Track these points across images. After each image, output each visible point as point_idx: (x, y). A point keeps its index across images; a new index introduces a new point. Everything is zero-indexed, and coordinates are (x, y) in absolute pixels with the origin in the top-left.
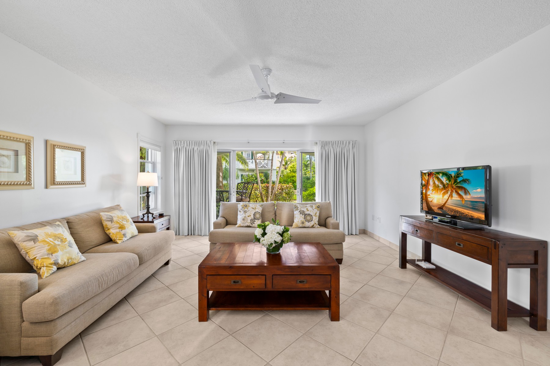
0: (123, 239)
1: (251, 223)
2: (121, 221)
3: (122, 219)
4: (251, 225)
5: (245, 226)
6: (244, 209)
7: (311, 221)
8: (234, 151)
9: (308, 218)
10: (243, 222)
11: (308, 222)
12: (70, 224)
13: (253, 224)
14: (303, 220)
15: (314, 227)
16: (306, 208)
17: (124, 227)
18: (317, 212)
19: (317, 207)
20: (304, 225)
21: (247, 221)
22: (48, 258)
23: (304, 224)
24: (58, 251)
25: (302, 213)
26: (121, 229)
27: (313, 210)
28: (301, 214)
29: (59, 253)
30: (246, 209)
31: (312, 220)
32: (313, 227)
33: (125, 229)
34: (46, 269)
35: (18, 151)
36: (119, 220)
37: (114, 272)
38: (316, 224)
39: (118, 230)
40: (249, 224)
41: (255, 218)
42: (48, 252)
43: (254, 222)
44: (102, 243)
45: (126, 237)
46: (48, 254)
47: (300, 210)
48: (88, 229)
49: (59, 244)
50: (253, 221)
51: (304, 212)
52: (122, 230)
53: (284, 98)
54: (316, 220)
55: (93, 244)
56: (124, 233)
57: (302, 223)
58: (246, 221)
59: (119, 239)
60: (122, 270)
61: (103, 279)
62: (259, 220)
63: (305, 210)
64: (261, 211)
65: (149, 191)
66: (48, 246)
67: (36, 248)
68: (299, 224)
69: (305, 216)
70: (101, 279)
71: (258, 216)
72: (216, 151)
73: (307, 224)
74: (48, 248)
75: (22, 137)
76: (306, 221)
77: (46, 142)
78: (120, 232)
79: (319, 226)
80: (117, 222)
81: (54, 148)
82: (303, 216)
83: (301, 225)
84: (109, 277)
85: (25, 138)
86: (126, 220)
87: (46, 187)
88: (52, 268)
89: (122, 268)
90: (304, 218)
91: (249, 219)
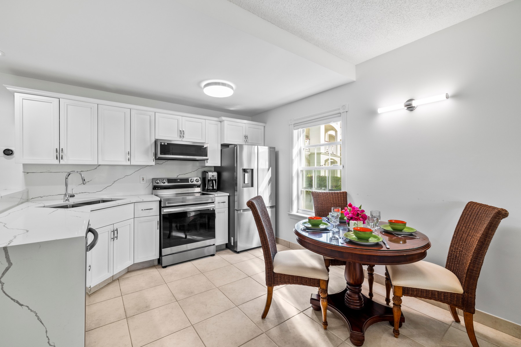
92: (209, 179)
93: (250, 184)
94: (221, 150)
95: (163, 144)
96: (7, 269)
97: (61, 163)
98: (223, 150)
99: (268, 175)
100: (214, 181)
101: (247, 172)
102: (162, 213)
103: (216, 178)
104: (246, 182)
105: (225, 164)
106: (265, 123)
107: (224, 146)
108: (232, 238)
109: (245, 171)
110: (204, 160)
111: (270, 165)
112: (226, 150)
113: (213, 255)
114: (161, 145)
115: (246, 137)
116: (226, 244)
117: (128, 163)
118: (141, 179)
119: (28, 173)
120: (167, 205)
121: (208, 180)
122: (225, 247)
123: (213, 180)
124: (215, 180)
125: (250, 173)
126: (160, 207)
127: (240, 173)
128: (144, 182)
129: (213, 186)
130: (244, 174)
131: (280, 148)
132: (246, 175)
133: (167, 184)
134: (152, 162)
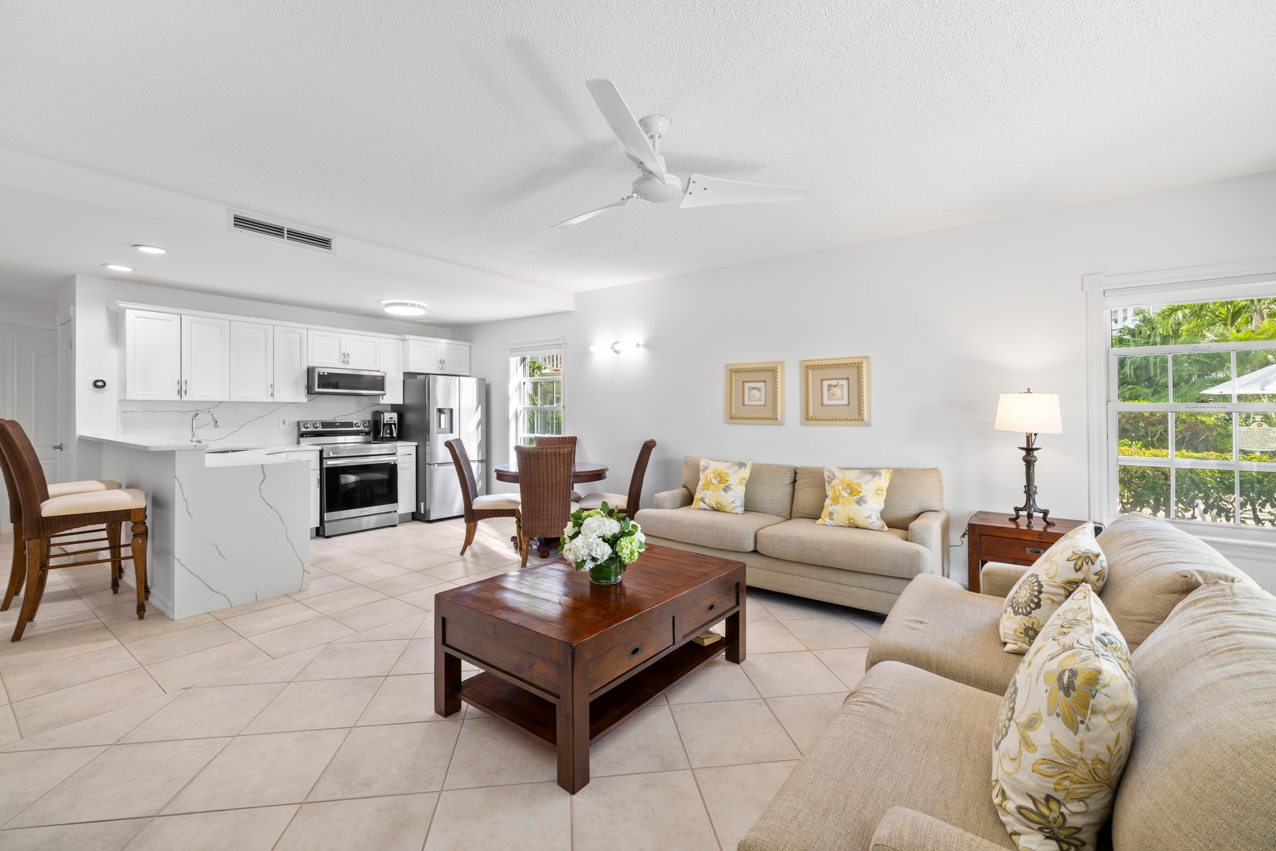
0: (826, 520)
34: (695, 502)
49: (715, 484)
59: (823, 517)
65: (1034, 447)
87: (802, 423)
88: (699, 504)
92: (385, 422)
93: (448, 430)
94: (404, 381)
95: (321, 374)
96: (263, 480)
97: (183, 399)
98: (406, 381)
99: (478, 415)
100: (393, 426)
101: (444, 413)
102: (325, 466)
103: (396, 422)
104: (443, 426)
105: (409, 401)
106: (471, 342)
107: (408, 375)
108: (422, 504)
109: (440, 411)
110: (379, 395)
111: (479, 403)
112: (410, 381)
113: (394, 526)
114: (319, 375)
115: (442, 362)
116: (413, 513)
117: (271, 400)
118: (282, 422)
119: (125, 412)
120: (331, 455)
121: (384, 425)
122: (411, 518)
123: (391, 424)
124: (395, 424)
125: (449, 413)
126: (321, 459)
127: (434, 414)
128: (286, 426)
129: (391, 433)
130: (440, 416)
131: (493, 379)
132: (443, 416)
133: (320, 429)
134: (302, 397)
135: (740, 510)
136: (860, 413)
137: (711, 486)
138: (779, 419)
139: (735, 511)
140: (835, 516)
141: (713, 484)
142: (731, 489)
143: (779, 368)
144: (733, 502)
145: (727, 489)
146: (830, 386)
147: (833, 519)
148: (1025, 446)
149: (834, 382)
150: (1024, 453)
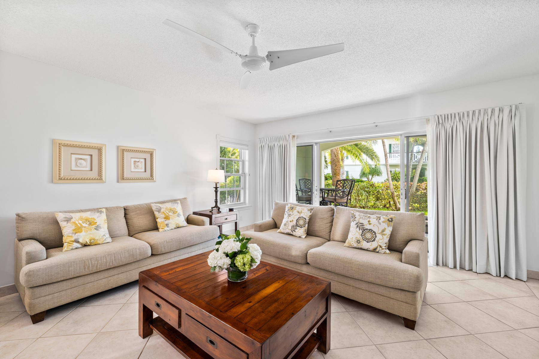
0: (165, 228)
1: (292, 231)
2: (168, 212)
3: (169, 210)
4: (291, 233)
5: (285, 233)
6: (289, 212)
7: (372, 241)
8: (316, 143)
9: (368, 235)
10: (284, 228)
11: (368, 242)
12: (127, 211)
13: (294, 232)
14: (360, 238)
15: (377, 250)
16: (369, 219)
17: (168, 218)
18: (385, 229)
19: (388, 220)
20: (359, 246)
21: (288, 227)
22: (71, 236)
23: (359, 243)
24: (82, 232)
25: (360, 226)
26: (165, 219)
27: (378, 225)
28: (358, 228)
29: (81, 233)
30: (291, 213)
31: (374, 240)
32: (374, 250)
33: (169, 220)
34: (67, 245)
35: (92, 155)
36: (166, 211)
37: (107, 258)
38: (381, 247)
39: (163, 220)
40: (290, 231)
41: (297, 225)
42: (73, 231)
43: (296, 230)
44: (151, 229)
45: (168, 227)
46: (73, 233)
47: (357, 222)
48: (140, 217)
49: (86, 227)
50: (294, 228)
51: (363, 225)
52: (166, 221)
53: (279, 58)
54: (382, 240)
55: (142, 229)
56: (167, 223)
57: (357, 242)
58: (286, 227)
59: (162, 228)
60: (121, 257)
61: (91, 263)
62: (302, 227)
63: (365, 222)
64: (308, 216)
65: (218, 187)
66: (75, 227)
67: (67, 227)
68: (353, 242)
69: (363, 232)
70: (89, 262)
71: (301, 222)
72: (296, 145)
73: (365, 245)
74: (73, 228)
75: (94, 145)
76: (364, 240)
77: (118, 147)
78: (164, 222)
79: (388, 251)
80: (164, 213)
81: (123, 152)
82: (361, 231)
83: (355, 245)
84: (100, 261)
85: (96, 145)
86: (174, 212)
87: (118, 182)
88: (72, 245)
89: (121, 256)
90: (361, 235)
91: (291, 224)
135: (110, 240)
136: (152, 175)
137: (83, 229)
138: (103, 179)
139: (107, 241)
140: (170, 225)
141: (85, 227)
142: (100, 227)
143: (103, 148)
144: (104, 235)
145: (97, 229)
146: (135, 161)
147: (169, 227)
148: (215, 187)
149: (137, 160)
150: (215, 189)
